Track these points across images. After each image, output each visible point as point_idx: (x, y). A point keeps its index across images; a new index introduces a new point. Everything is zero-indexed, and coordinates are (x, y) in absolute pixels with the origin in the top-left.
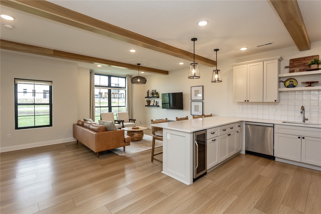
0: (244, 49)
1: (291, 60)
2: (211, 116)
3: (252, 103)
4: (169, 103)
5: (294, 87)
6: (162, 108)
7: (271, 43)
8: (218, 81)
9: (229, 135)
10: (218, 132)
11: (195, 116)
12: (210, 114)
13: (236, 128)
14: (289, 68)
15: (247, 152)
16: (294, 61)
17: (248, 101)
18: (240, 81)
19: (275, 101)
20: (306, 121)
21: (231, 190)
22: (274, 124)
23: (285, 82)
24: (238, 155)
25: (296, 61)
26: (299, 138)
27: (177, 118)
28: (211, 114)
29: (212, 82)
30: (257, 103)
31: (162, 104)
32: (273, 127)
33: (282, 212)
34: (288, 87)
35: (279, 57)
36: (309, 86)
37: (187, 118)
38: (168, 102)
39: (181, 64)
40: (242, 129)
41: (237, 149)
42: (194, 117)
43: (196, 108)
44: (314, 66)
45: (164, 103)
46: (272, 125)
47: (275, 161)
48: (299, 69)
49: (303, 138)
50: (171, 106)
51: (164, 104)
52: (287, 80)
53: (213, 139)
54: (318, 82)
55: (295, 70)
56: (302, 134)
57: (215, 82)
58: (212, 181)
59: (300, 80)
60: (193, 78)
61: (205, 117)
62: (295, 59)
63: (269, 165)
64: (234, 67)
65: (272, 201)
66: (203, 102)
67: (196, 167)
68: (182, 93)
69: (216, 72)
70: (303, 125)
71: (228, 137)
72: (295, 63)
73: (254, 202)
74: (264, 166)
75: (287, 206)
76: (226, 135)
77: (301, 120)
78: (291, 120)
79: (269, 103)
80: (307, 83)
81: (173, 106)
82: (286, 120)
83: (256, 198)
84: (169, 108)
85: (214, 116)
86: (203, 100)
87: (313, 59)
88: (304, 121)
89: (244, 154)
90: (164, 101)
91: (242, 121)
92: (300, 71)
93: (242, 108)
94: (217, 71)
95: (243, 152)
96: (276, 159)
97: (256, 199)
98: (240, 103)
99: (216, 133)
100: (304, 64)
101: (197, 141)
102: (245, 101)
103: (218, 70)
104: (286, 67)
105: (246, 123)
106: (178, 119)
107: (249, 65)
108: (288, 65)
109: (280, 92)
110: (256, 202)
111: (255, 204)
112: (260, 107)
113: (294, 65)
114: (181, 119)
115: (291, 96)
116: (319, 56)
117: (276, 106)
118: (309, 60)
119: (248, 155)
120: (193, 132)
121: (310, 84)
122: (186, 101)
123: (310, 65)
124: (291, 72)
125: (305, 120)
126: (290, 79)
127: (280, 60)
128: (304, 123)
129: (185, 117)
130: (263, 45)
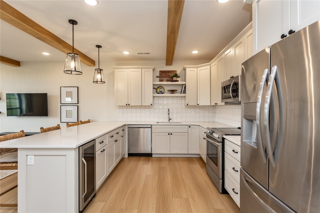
0: (126, 53)
1: (160, 71)
2: (89, 122)
3: (132, 107)
4: (21, 108)
5: (163, 93)
6: (7, 116)
7: (149, 53)
8: (101, 81)
9: (116, 141)
10: (107, 140)
11: (69, 123)
12: (87, 120)
13: (121, 133)
14: (159, 78)
15: (130, 155)
16: (162, 73)
17: (129, 105)
18: (120, 86)
19: (151, 104)
20: (170, 121)
21: (128, 205)
22: (151, 125)
23: (156, 89)
24: (122, 160)
25: (164, 73)
26: (169, 134)
27: (42, 128)
28: (89, 120)
29: (93, 82)
30: (136, 107)
31: (7, 109)
32: (151, 127)
33: (176, 206)
34: (158, 93)
35: (153, 67)
36: (172, 93)
37: (58, 128)
38: (18, 106)
39: (46, 54)
40: (124, 133)
41: (122, 154)
42: (69, 125)
43: (68, 114)
44: (175, 79)
45: (10, 108)
46: (150, 126)
47: (152, 157)
48: (166, 79)
49: (171, 134)
50: (24, 112)
51: (11, 110)
52: (158, 87)
53: (102, 150)
54: (177, 90)
55: (163, 79)
56: (170, 131)
57: (97, 83)
58: (104, 203)
59: (167, 89)
60: (71, 73)
61: (83, 124)
62: (163, 71)
63: (150, 163)
64: (116, 70)
65: (165, 198)
66: (78, 106)
67: (83, 195)
68: (46, 94)
69: (98, 71)
70: (168, 124)
71: (115, 144)
72: (163, 74)
73: (153, 208)
74: (147, 165)
75: (176, 198)
76: (113, 142)
77: (167, 120)
78: (161, 120)
79: (145, 107)
80: (171, 91)
81: (27, 112)
82: (158, 121)
83: (153, 202)
84: (20, 116)
85: (93, 121)
86: (78, 103)
87: (174, 73)
88: (169, 121)
89: (127, 157)
90: (11, 106)
91: (125, 125)
92: (168, 81)
93: (123, 112)
94: (100, 71)
95: (126, 156)
96: (153, 156)
97: (154, 204)
98: (121, 107)
99: (105, 141)
100: (169, 76)
101: (85, 158)
102: (127, 105)
103: (100, 69)
104: (157, 77)
105: (129, 126)
106: (44, 130)
107: (130, 70)
108: (158, 75)
109: (154, 97)
110: (155, 206)
111: (155, 209)
112: (138, 110)
113: (162, 76)
114: (49, 130)
115: (161, 101)
116: (176, 71)
117: (151, 109)
118: (171, 73)
119: (131, 158)
120: (79, 147)
121: (173, 92)
122: (53, 105)
123: (172, 78)
124: (161, 81)
125: (170, 119)
126: (160, 87)
127: (154, 70)
128: (169, 122)
129: (55, 125)
130: (142, 53)
